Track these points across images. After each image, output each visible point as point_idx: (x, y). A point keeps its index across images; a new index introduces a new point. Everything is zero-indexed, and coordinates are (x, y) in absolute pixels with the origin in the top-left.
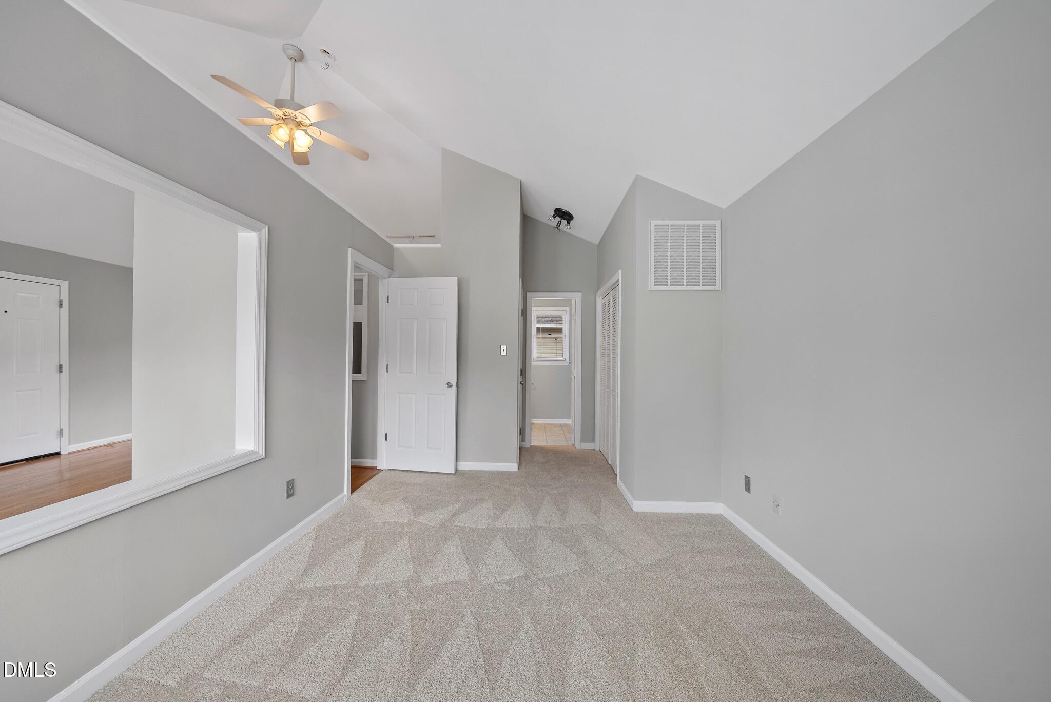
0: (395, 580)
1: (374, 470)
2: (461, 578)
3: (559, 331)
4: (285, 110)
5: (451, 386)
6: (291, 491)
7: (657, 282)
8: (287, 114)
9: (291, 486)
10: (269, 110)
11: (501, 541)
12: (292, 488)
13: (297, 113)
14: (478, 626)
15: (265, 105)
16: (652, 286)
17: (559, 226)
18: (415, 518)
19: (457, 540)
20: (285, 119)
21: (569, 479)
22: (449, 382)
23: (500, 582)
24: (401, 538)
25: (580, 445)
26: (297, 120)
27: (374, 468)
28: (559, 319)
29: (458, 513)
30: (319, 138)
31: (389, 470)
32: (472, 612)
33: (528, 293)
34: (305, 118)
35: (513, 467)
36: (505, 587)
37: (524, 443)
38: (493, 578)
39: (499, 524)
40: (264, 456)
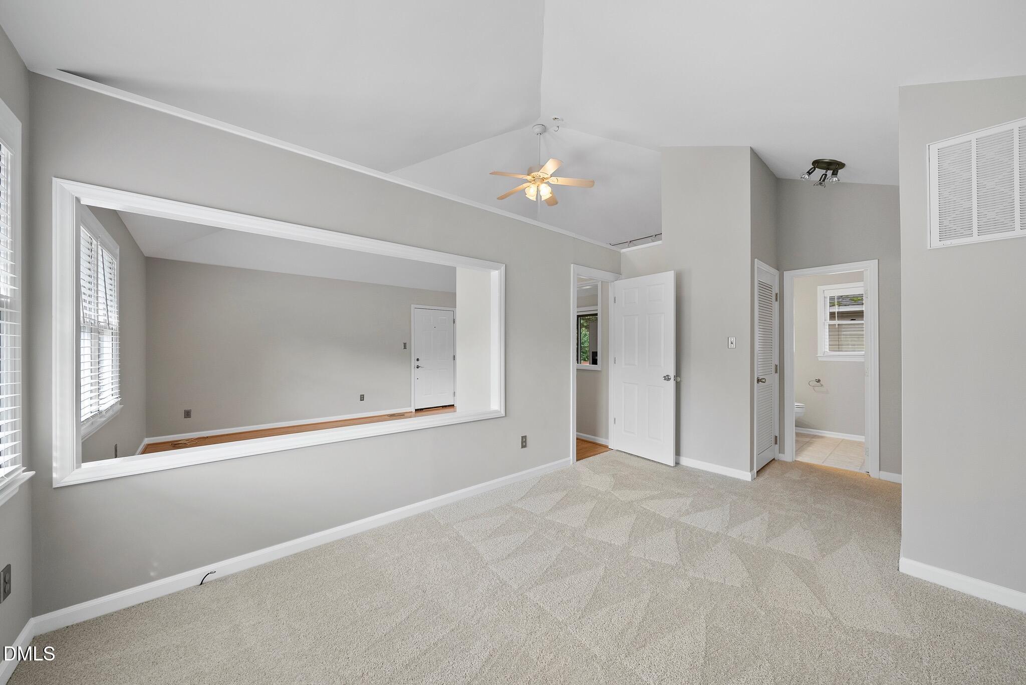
0: (569, 525)
1: (605, 448)
2: (616, 544)
3: (859, 315)
4: (533, 174)
5: (669, 379)
6: (524, 444)
7: (942, 236)
8: (535, 176)
9: (524, 440)
10: (524, 178)
11: (674, 533)
12: (525, 441)
13: (539, 173)
14: (603, 578)
15: (521, 176)
16: (935, 242)
17: (824, 181)
18: (612, 490)
19: (635, 517)
20: (534, 180)
21: (818, 506)
22: (668, 376)
23: (647, 560)
24: (592, 500)
25: (876, 474)
26: (541, 177)
27: (606, 447)
28: (857, 300)
29: (653, 498)
30: (558, 183)
31: (617, 450)
32: (606, 567)
33: (784, 272)
34: (544, 174)
35: (746, 476)
36: (648, 565)
37: (781, 455)
38: (643, 554)
39: (683, 520)
40: (504, 415)
